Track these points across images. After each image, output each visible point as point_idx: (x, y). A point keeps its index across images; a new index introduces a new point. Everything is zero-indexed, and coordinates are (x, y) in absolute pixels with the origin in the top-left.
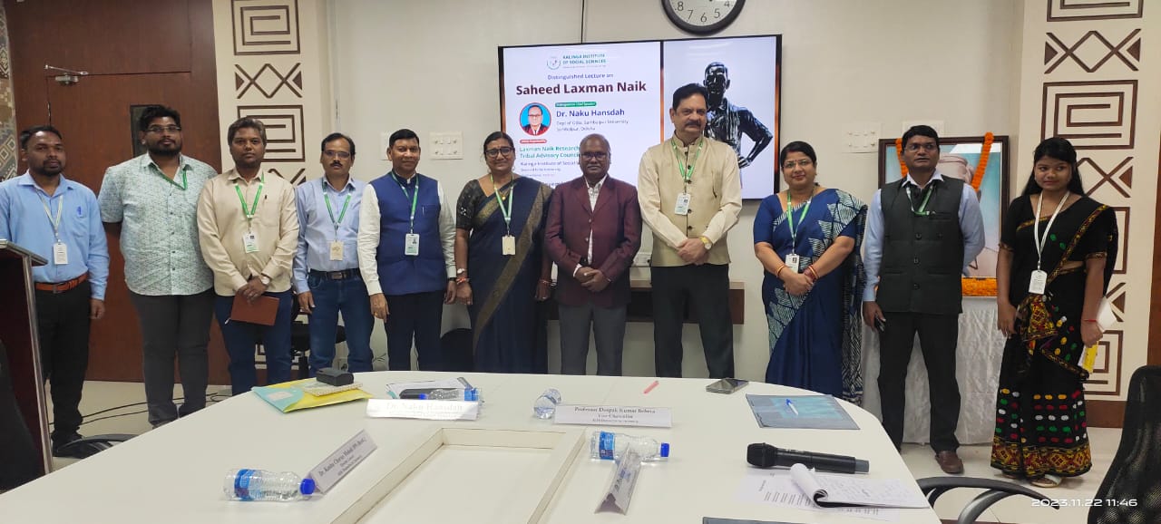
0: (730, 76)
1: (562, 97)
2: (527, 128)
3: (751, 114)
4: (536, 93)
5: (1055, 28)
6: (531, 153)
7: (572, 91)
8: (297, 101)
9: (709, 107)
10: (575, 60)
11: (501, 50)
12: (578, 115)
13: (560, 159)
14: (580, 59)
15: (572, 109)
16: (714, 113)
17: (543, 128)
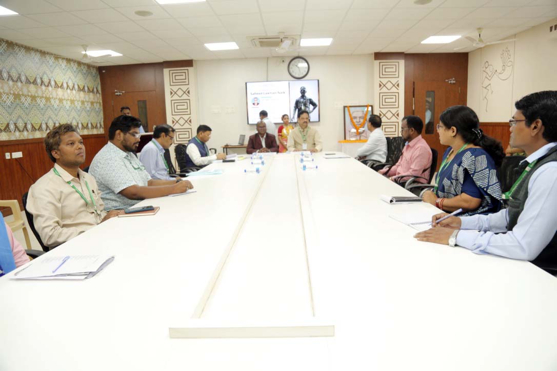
0: (306, 90)
1: (263, 96)
2: (254, 104)
3: (312, 100)
5: (382, 80)
7: (266, 94)
8: (189, 98)
9: (302, 98)
11: (246, 83)
14: (267, 86)
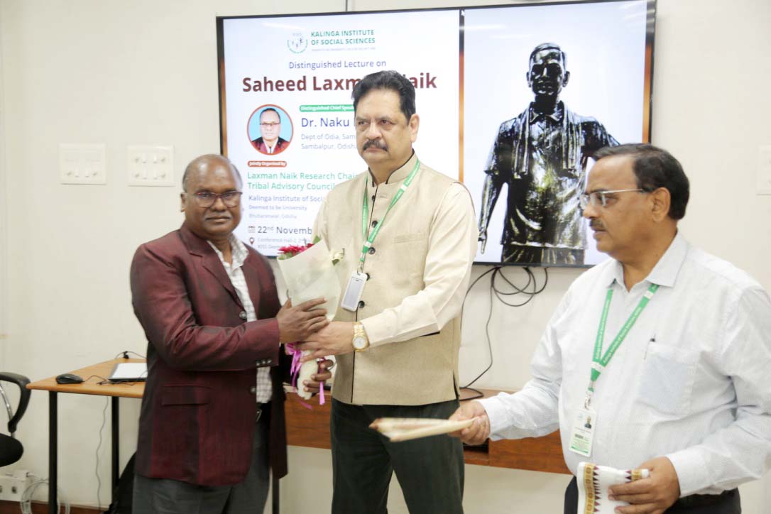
0: (570, 65)
1: (309, 96)
2: (258, 143)
3: (602, 128)
4: (272, 89)
6: (263, 181)
7: (325, 89)
9: (536, 115)
10: (331, 38)
11: (220, 21)
12: (332, 124)
13: (306, 192)
14: (336, 38)
15: (325, 115)
16: (544, 124)
17: (281, 144)
